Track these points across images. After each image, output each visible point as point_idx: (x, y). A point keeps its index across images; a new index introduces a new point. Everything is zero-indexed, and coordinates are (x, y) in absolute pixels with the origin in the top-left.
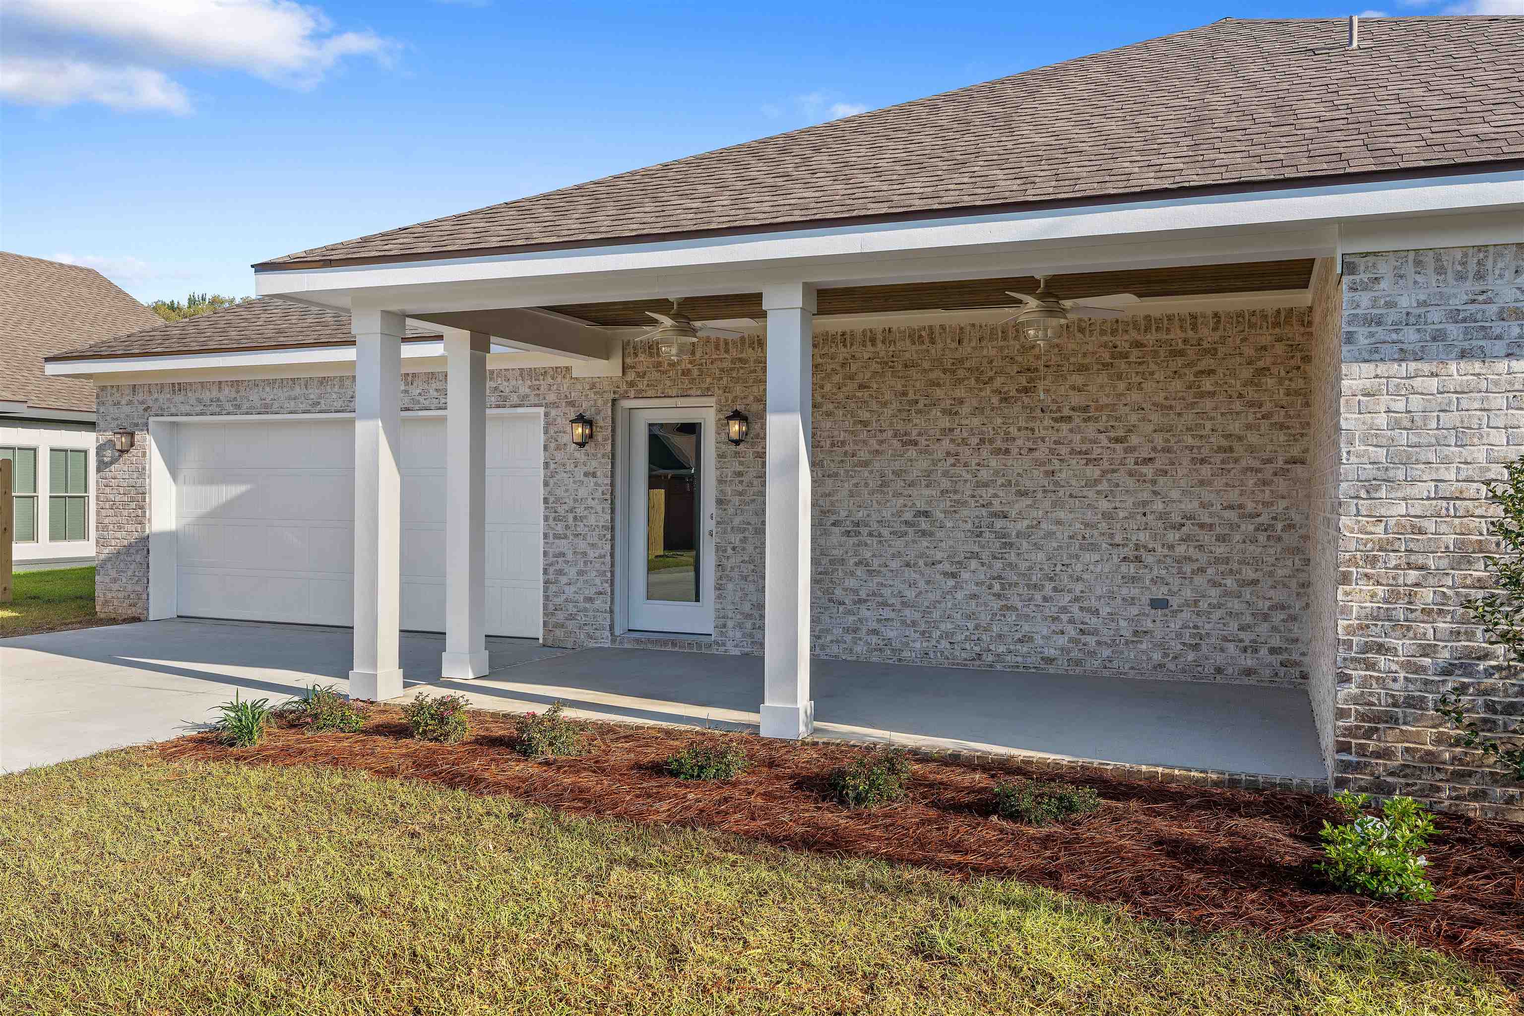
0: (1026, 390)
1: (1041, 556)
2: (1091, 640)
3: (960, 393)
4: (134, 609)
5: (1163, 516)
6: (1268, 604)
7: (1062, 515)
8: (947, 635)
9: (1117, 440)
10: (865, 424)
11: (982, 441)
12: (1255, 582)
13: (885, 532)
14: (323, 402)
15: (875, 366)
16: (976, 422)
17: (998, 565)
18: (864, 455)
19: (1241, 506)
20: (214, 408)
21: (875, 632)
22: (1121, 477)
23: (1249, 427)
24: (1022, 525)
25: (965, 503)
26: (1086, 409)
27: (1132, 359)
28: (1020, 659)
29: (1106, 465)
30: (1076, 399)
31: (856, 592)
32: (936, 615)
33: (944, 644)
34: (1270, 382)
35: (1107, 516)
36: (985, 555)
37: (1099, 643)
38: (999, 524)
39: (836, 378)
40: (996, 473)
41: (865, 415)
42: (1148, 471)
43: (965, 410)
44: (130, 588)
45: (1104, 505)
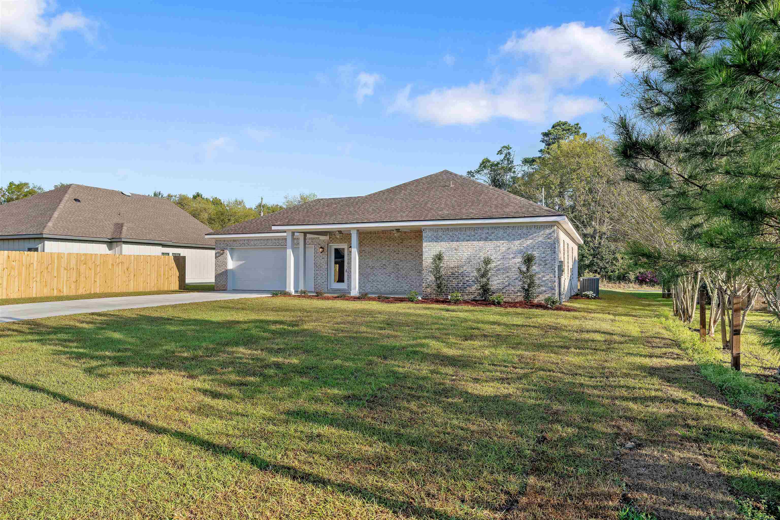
1: (404, 272)
3: (390, 243)
4: (224, 288)
7: (407, 265)
8: (389, 287)
10: (374, 248)
16: (393, 248)
17: (397, 274)
20: (243, 245)
22: (417, 258)
24: (401, 267)
26: (411, 246)
32: (387, 283)
35: (415, 265)
38: (397, 266)
43: (391, 246)
44: (223, 283)
45: (414, 263)
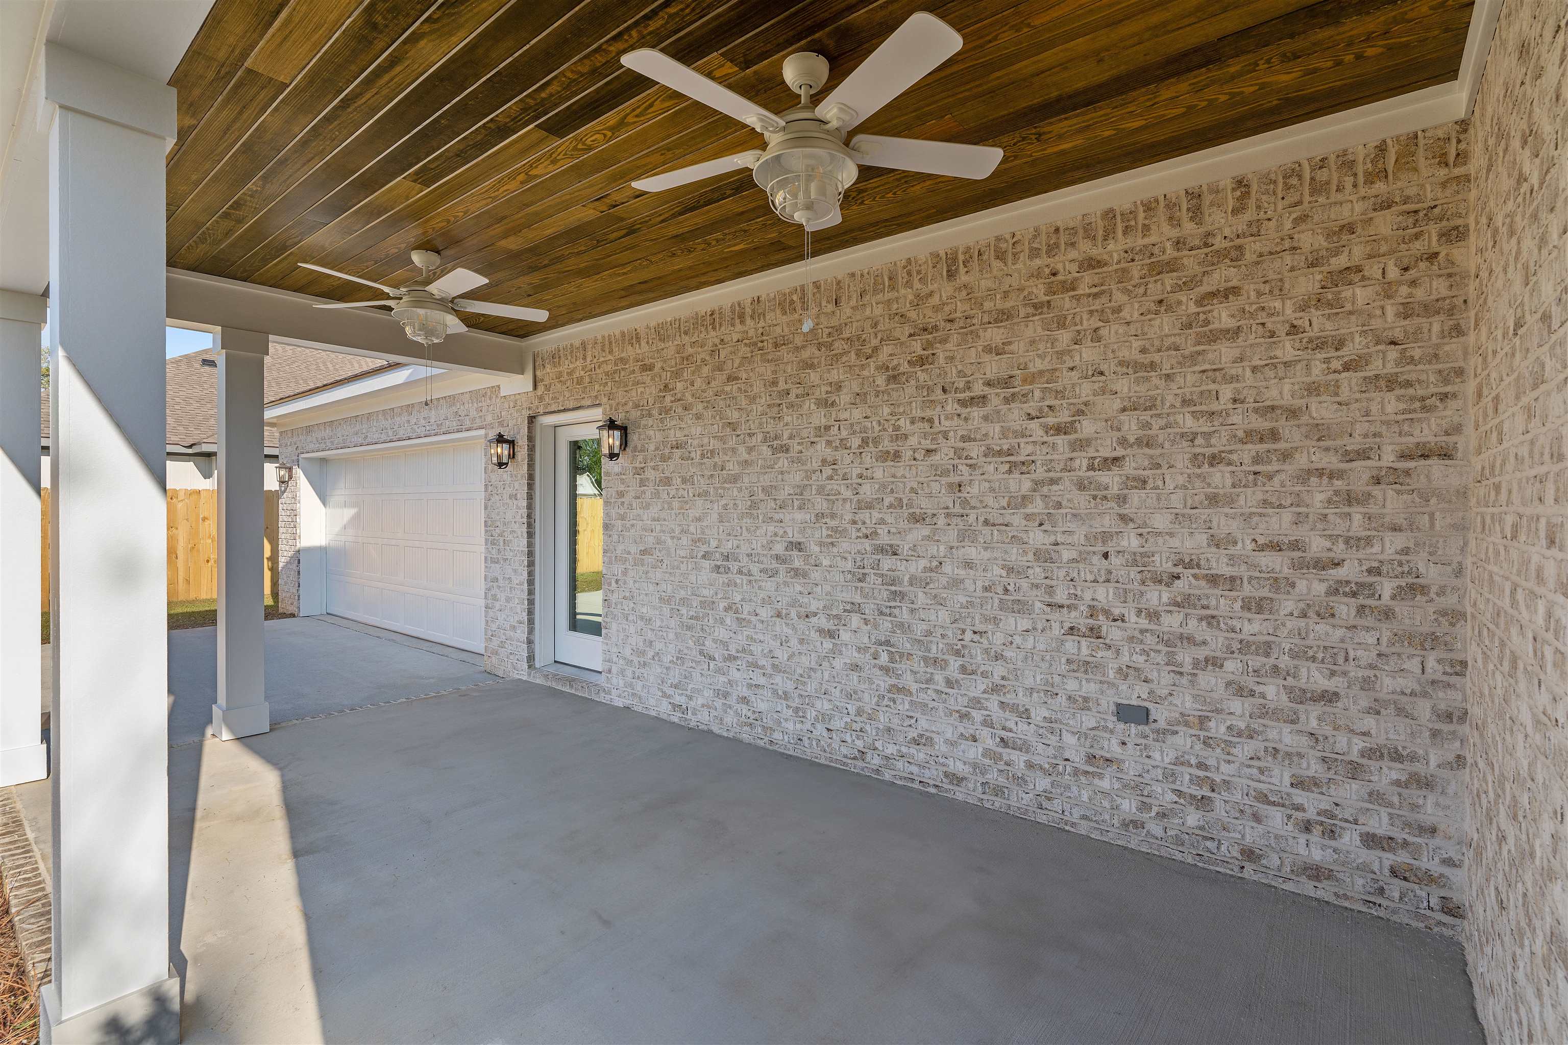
0: (921, 361)
1: (944, 616)
2: (1019, 759)
3: (835, 375)
4: (292, 607)
5: (1138, 560)
6: (1359, 744)
7: (972, 552)
8: (824, 717)
9: (1060, 430)
10: (733, 426)
11: (865, 442)
12: (1329, 697)
13: (755, 569)
15: (744, 350)
16: (857, 414)
17: (886, 624)
18: (733, 468)
19: (1295, 545)
21: (744, 700)
22: (1066, 490)
23: (1313, 389)
24: (917, 567)
25: (842, 533)
26: (1007, 382)
27: (1083, 289)
28: (914, 769)
29: (1040, 473)
30: (994, 367)
31: (725, 645)
32: (811, 688)
33: (820, 730)
35: (1043, 557)
36: (869, 609)
37: (1030, 765)
38: (887, 563)
39: (705, 370)
40: (883, 486)
41: (734, 415)
42: (1111, 479)
43: (844, 398)
44: (291, 590)
45: (1038, 538)
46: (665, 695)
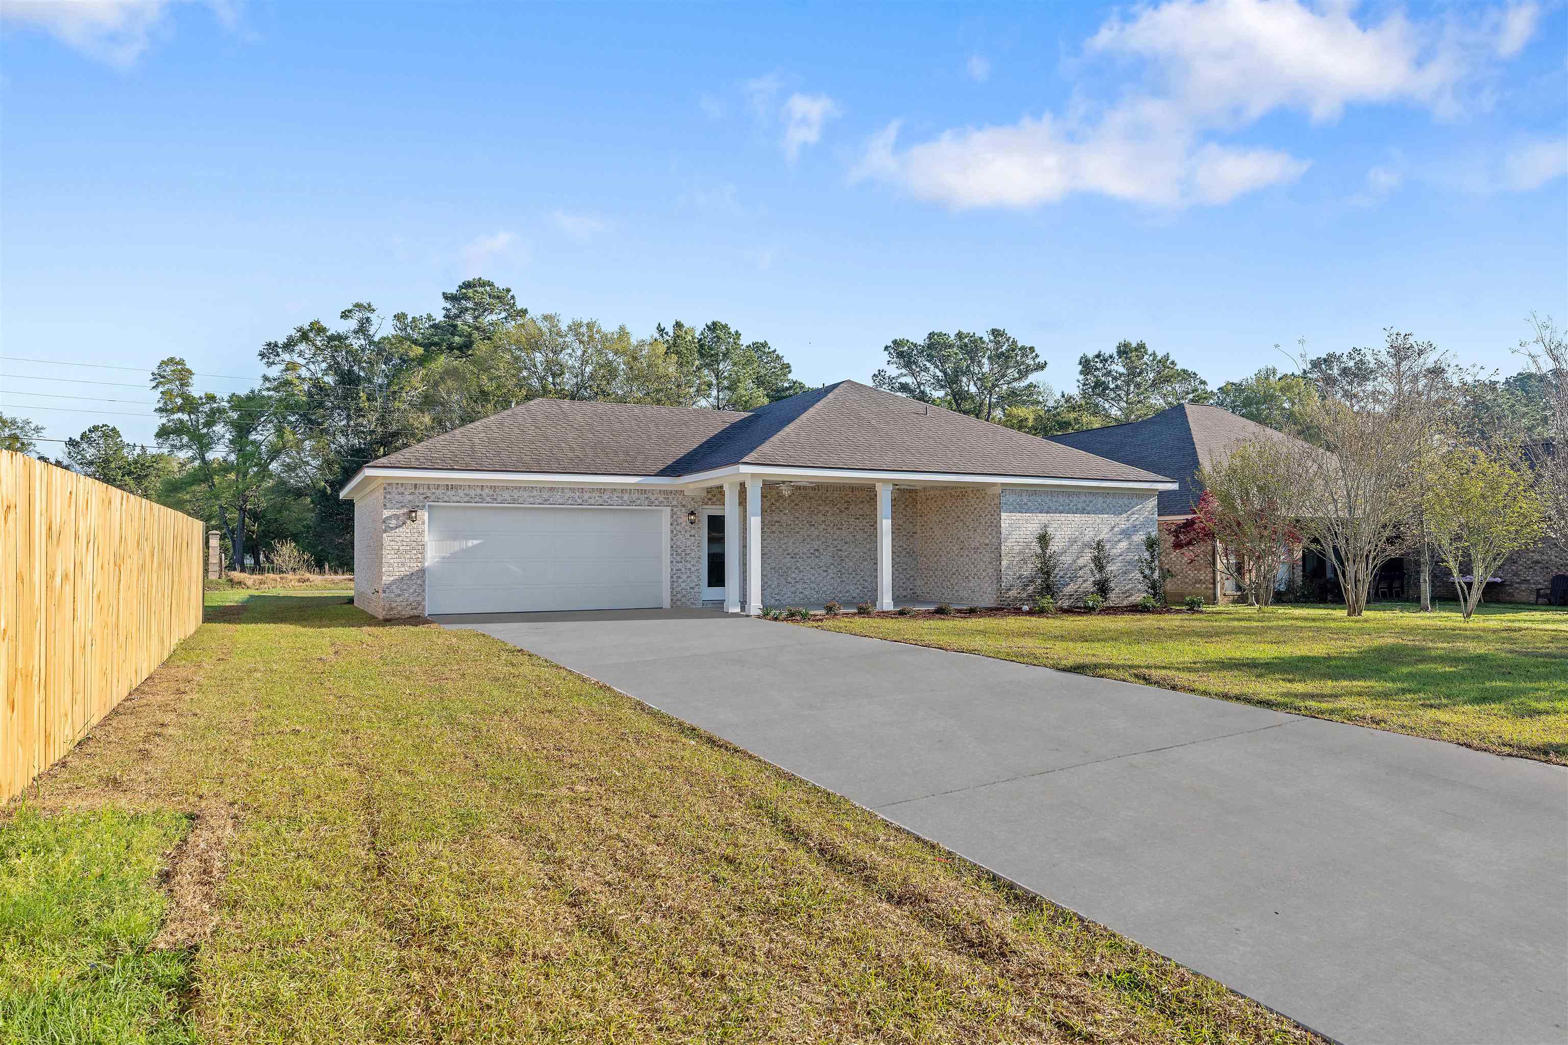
0: (847, 508)
2: (866, 590)
3: (827, 509)
4: (415, 611)
9: (872, 526)
12: (906, 569)
13: (805, 557)
14: (551, 499)
16: (832, 518)
17: (839, 567)
18: (797, 529)
20: (477, 499)
21: (802, 593)
24: (846, 554)
30: (861, 512)
31: (795, 579)
33: (824, 595)
34: (908, 509)
36: (836, 564)
38: (839, 553)
41: (797, 515)
43: (829, 514)
44: (411, 599)
46: (773, 598)
